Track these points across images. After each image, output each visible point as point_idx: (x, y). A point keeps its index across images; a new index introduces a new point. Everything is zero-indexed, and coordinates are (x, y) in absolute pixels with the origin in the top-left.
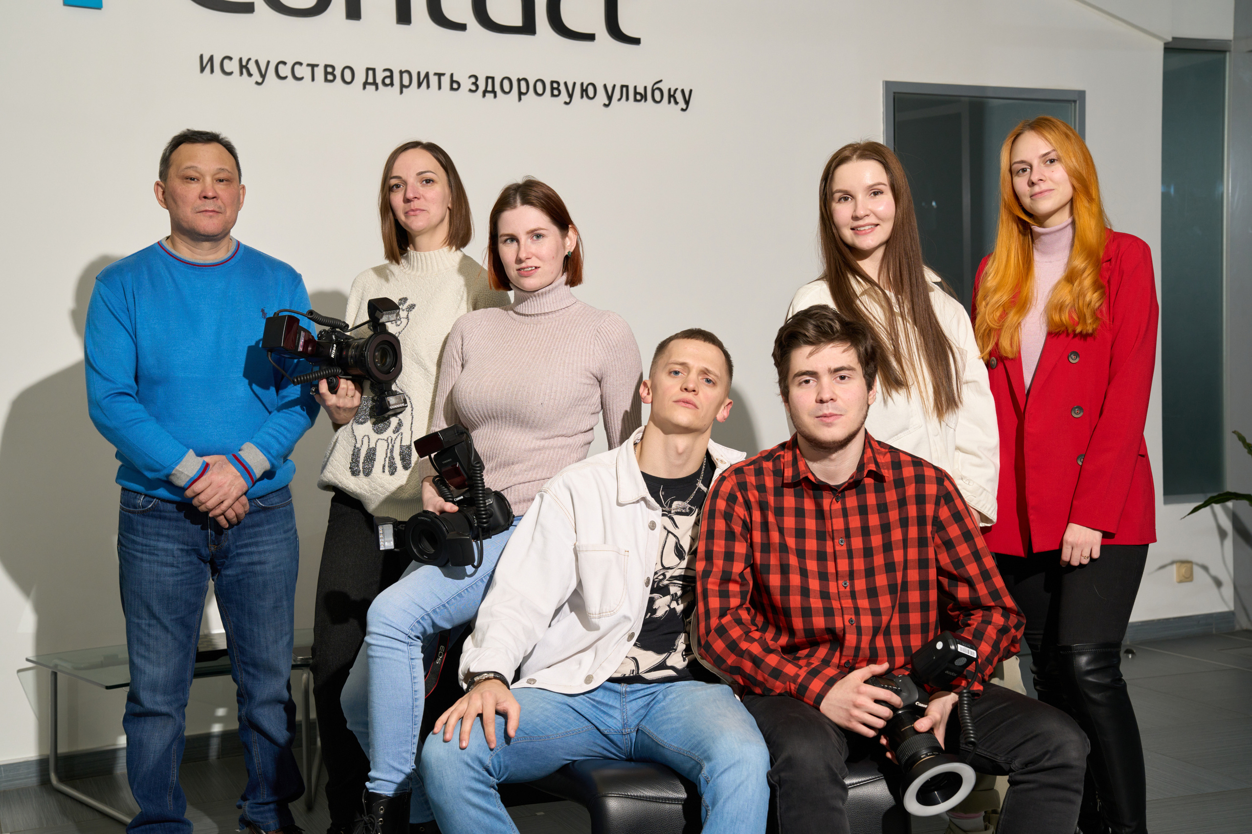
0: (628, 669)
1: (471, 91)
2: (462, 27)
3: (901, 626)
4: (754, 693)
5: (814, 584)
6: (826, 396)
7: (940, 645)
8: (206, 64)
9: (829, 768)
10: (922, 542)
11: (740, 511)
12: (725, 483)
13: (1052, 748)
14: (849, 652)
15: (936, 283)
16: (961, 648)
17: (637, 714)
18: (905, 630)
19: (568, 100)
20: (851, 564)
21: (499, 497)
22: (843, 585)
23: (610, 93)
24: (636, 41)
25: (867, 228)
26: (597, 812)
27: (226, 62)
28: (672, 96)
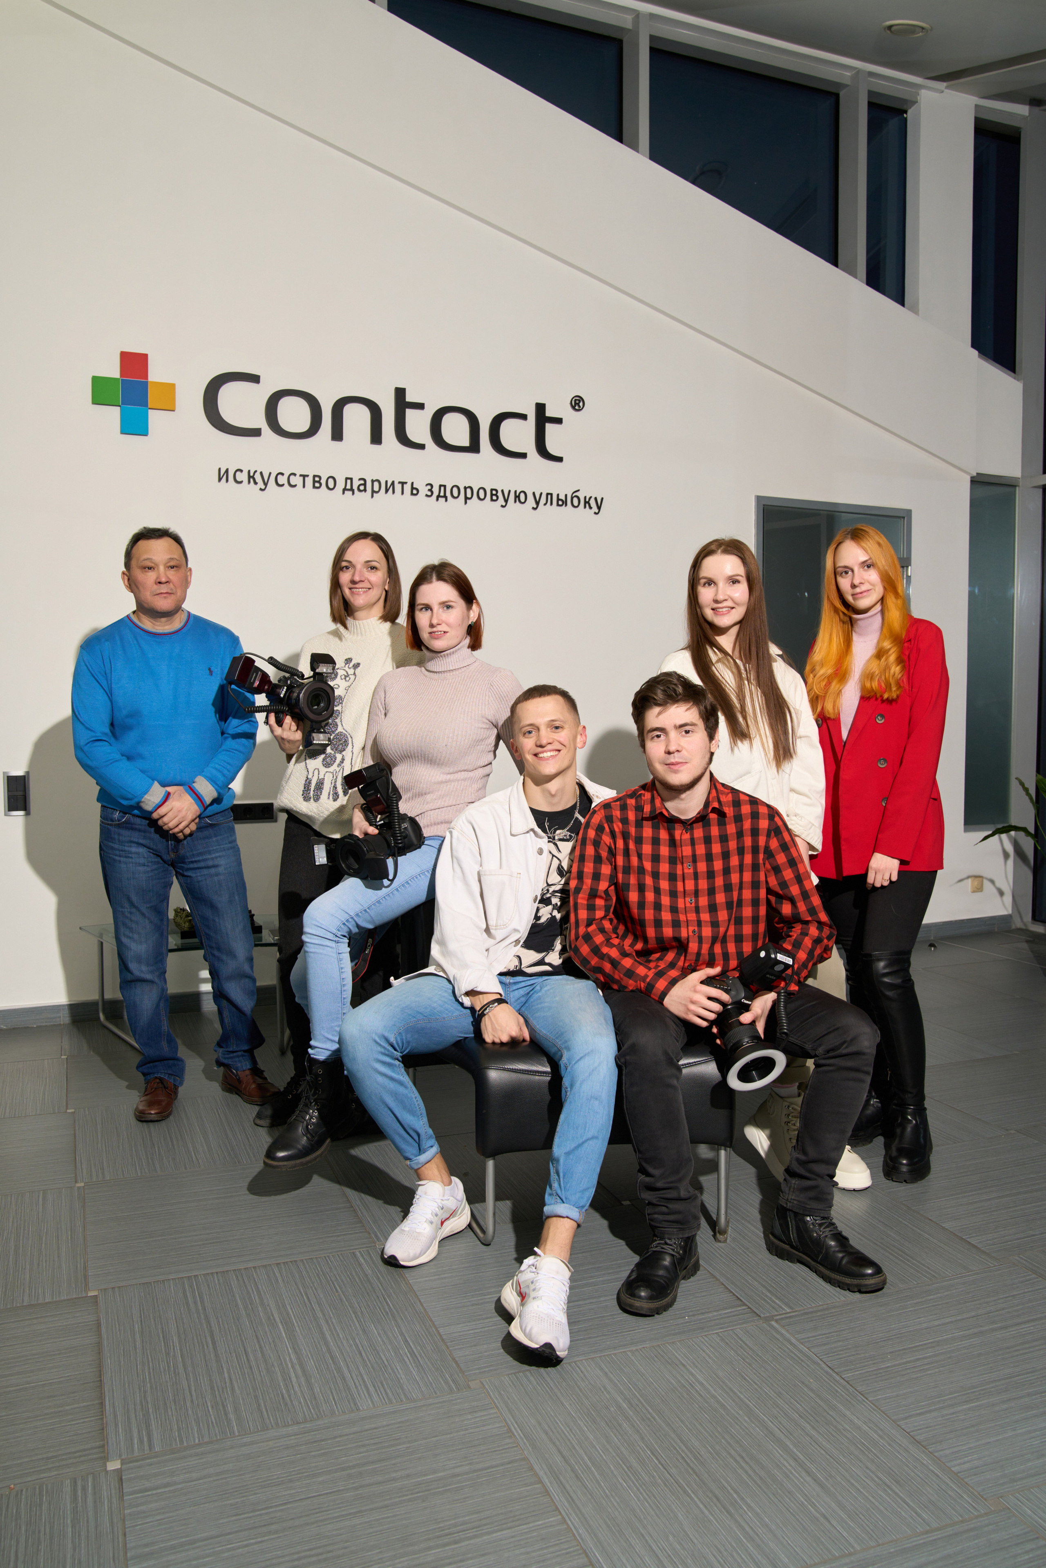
0: (512, 965)
1: (427, 496)
2: (422, 447)
3: (735, 935)
4: (612, 989)
5: (666, 900)
6: (672, 748)
7: (763, 954)
8: (224, 475)
9: (666, 1053)
10: (755, 867)
11: (607, 839)
12: (596, 816)
13: (849, 1039)
14: (691, 957)
15: (779, 655)
16: (780, 957)
17: (519, 1001)
18: (739, 939)
19: (504, 504)
20: (696, 885)
21: (413, 822)
22: (690, 901)
23: (538, 499)
24: (559, 459)
25: (724, 610)
26: (480, 1081)
27: (238, 473)
28: (587, 503)
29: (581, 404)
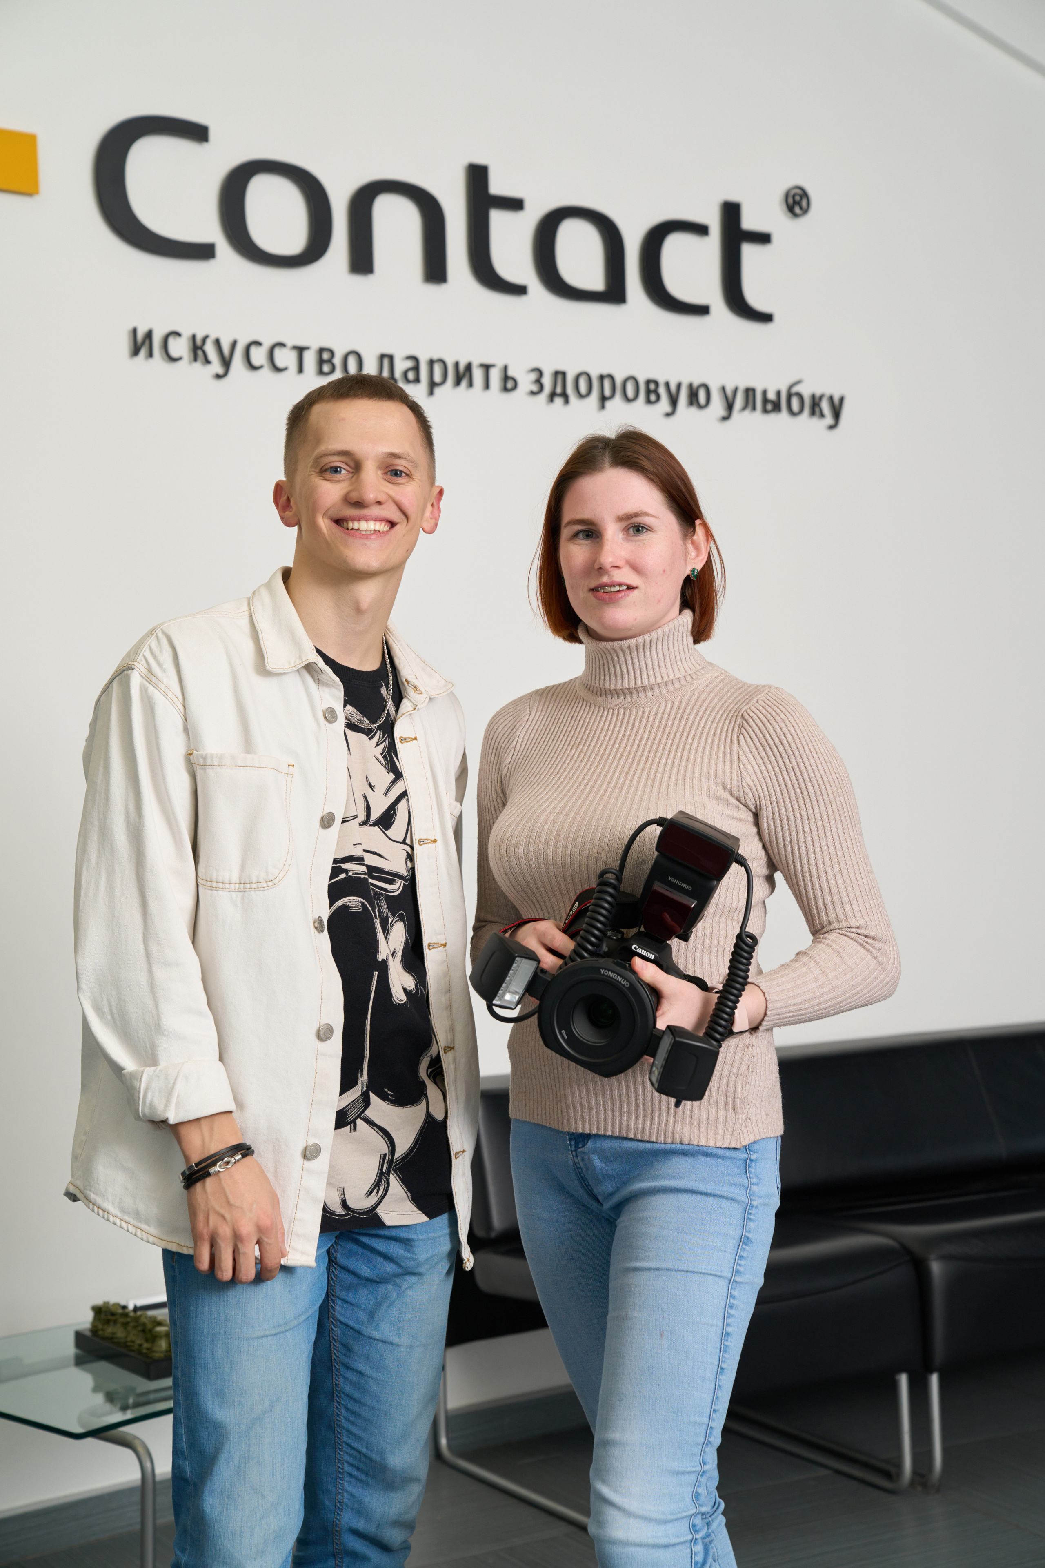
1: (533, 393)
2: (519, 290)
8: (143, 343)
19: (668, 409)
23: (729, 400)
24: (766, 318)
27: (172, 342)
28: (815, 406)
29: (804, 203)
